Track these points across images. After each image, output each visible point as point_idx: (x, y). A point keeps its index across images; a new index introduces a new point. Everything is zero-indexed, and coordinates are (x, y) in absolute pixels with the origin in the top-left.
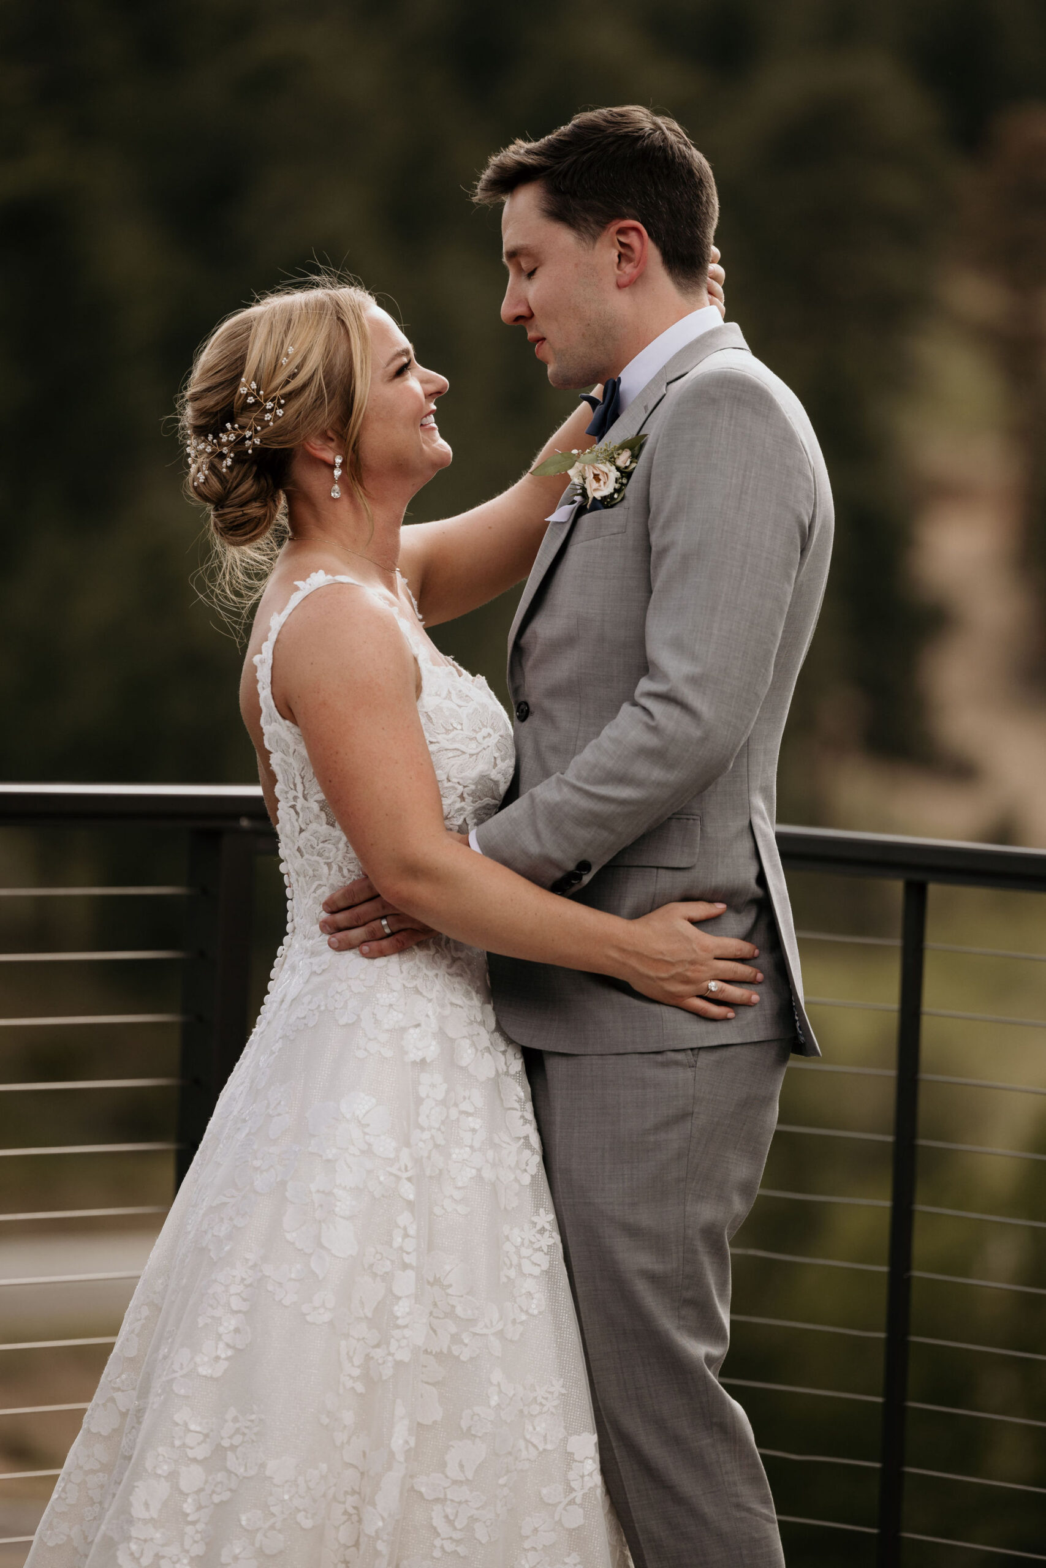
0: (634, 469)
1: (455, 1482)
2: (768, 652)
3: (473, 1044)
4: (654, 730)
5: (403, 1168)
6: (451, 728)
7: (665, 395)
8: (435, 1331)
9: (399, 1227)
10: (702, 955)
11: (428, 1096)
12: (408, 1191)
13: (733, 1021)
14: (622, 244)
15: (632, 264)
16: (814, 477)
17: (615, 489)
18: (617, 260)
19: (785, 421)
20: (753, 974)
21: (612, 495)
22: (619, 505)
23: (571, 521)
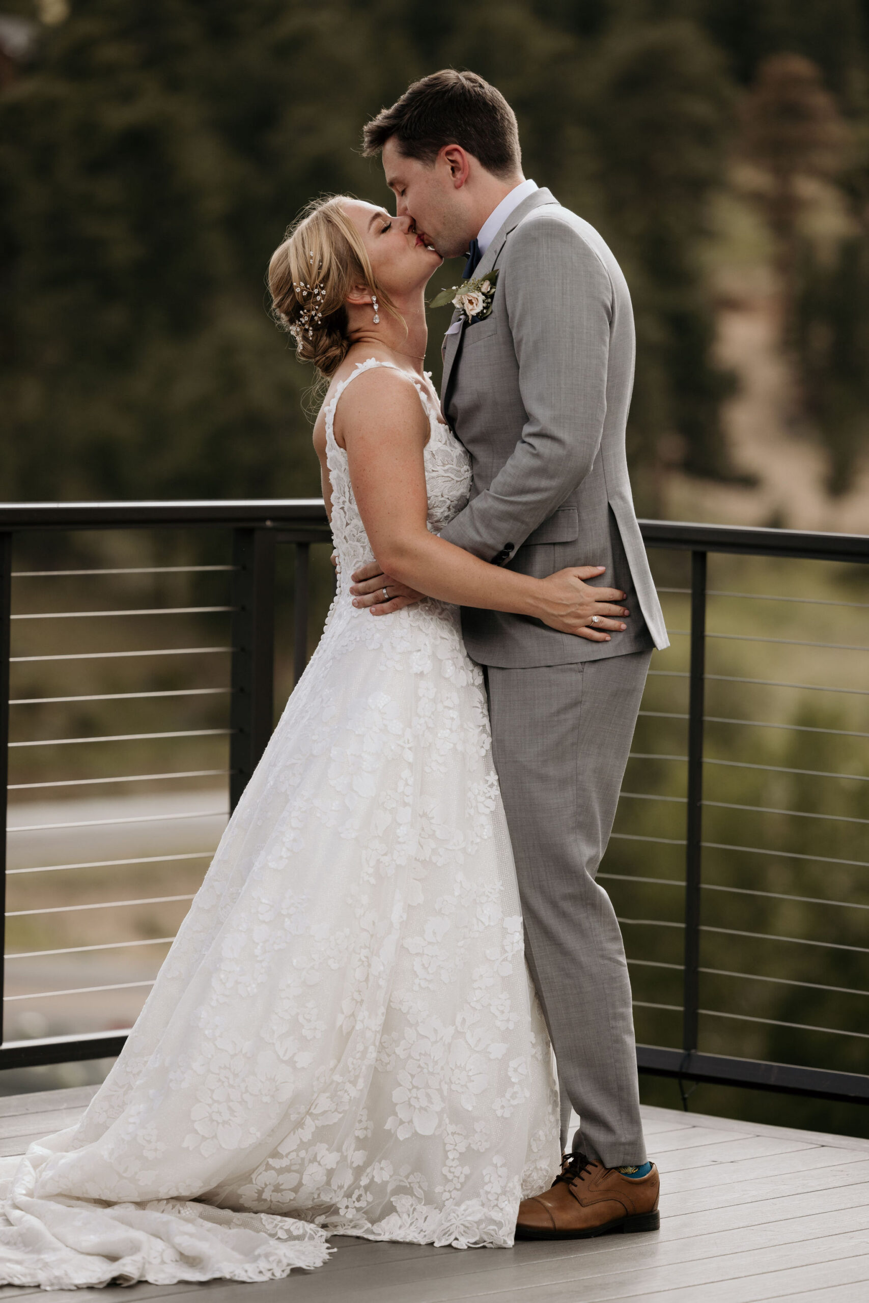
0: (494, 292)
1: (430, 943)
2: (600, 392)
3: (454, 664)
4: (537, 456)
5: (406, 741)
6: (446, 463)
7: (505, 242)
8: (422, 846)
9: (402, 779)
10: (587, 599)
11: (424, 696)
12: (409, 756)
13: (609, 642)
14: (452, 161)
15: (460, 172)
16: (609, 275)
17: (483, 307)
18: (451, 172)
19: (583, 243)
20: (621, 611)
21: (482, 311)
22: (490, 316)
23: (460, 333)
